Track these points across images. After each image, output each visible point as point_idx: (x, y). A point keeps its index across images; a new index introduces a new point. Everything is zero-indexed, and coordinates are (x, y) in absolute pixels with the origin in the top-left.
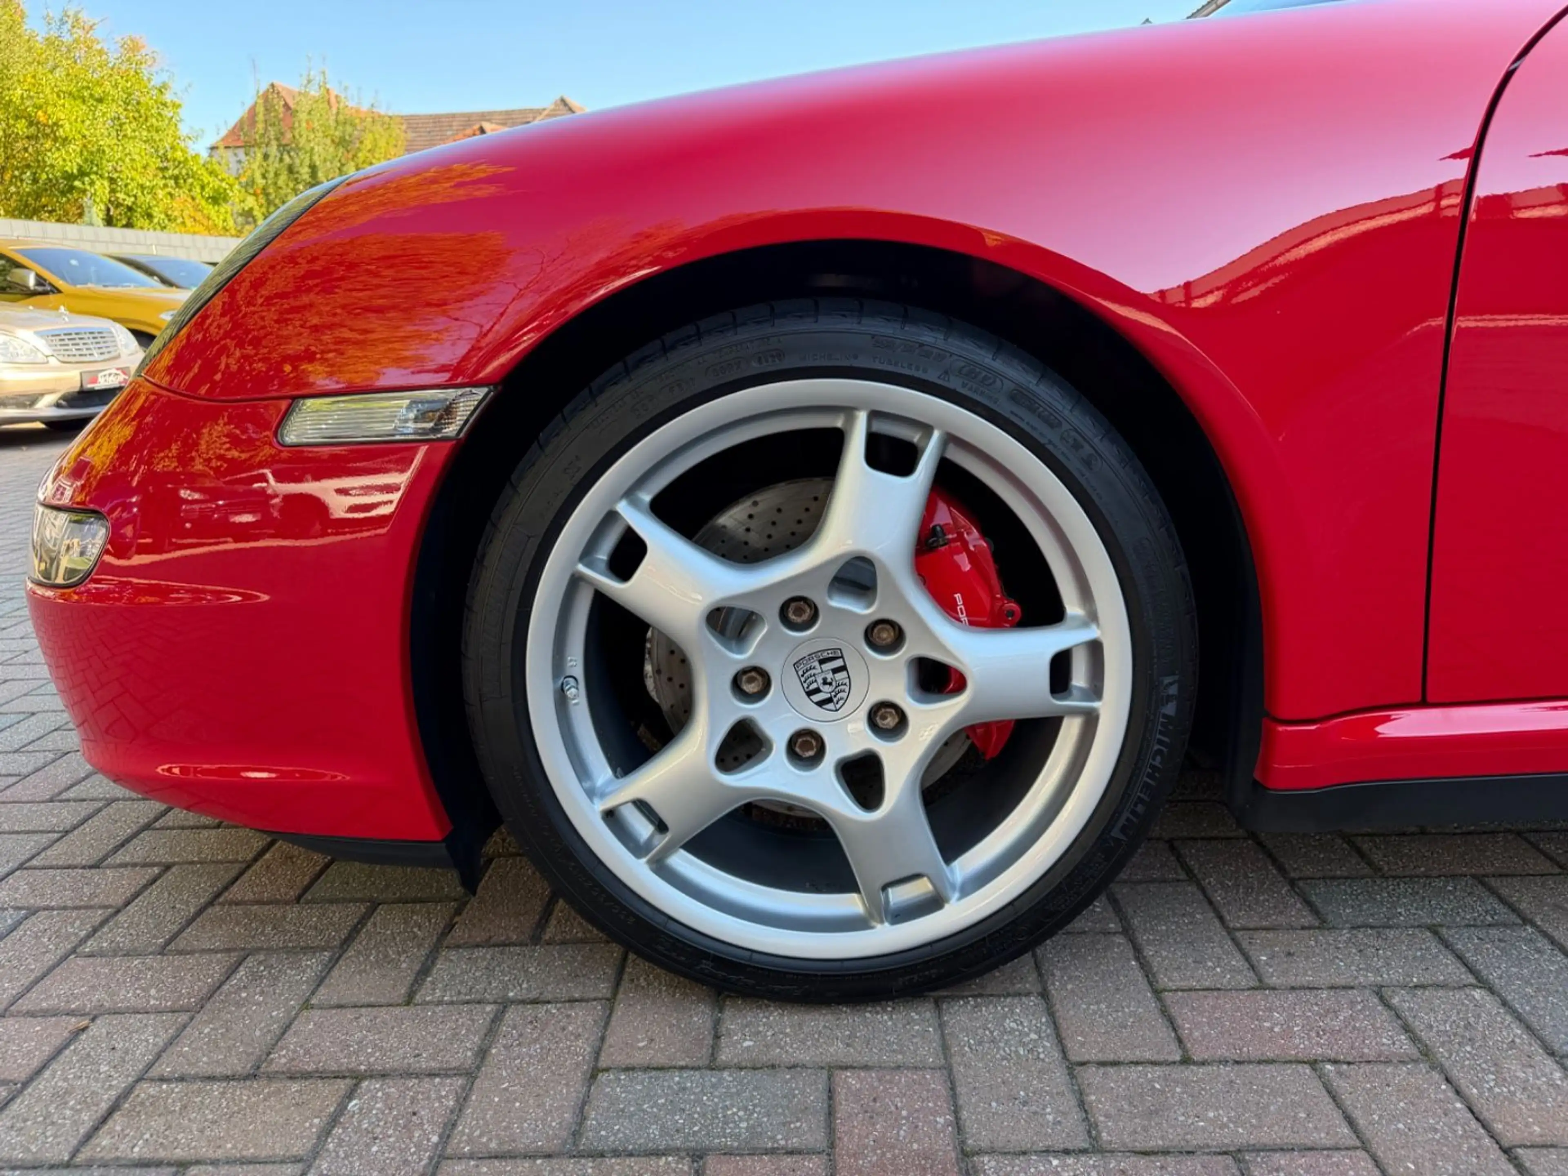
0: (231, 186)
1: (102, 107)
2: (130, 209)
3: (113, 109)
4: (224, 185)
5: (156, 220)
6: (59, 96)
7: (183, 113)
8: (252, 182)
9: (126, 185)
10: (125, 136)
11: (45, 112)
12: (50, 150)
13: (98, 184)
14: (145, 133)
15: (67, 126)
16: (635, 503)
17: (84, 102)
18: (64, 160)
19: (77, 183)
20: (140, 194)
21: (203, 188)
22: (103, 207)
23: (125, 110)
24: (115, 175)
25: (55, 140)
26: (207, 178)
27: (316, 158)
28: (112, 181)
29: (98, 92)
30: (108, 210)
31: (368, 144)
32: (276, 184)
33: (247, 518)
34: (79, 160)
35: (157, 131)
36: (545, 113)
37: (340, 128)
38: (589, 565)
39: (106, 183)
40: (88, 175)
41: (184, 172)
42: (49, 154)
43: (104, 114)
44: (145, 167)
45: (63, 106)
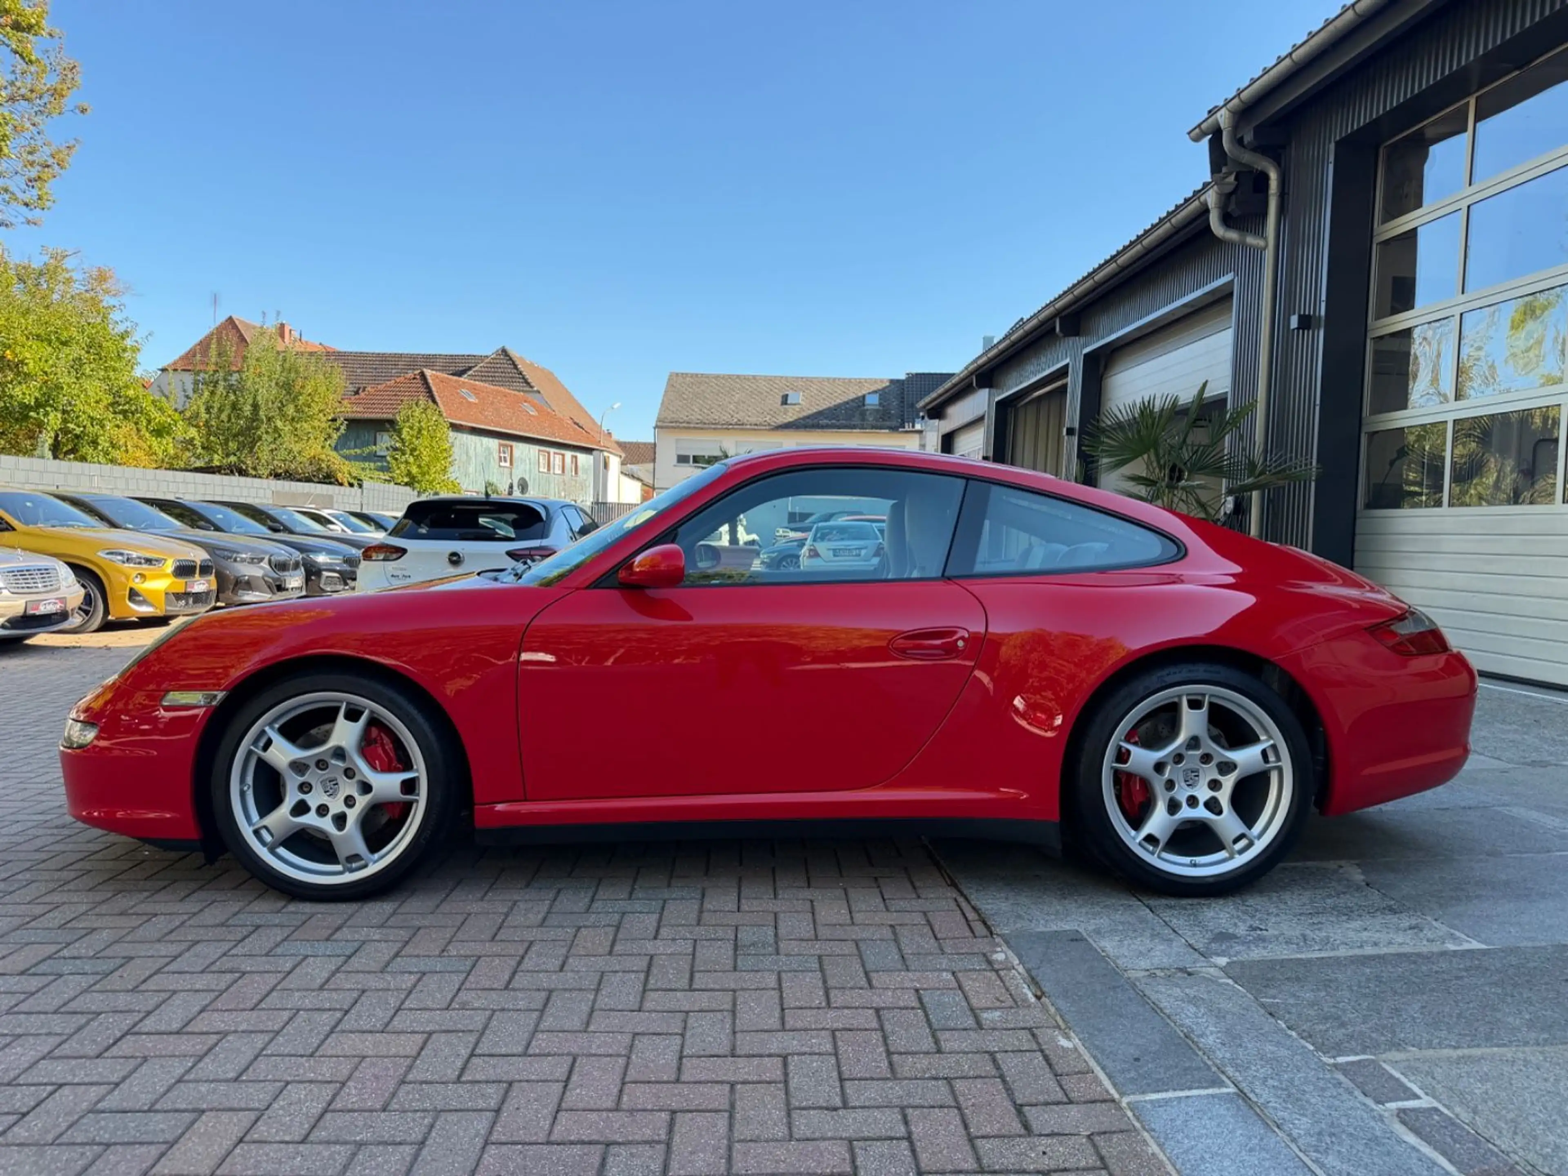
0: (176, 422)
1: (66, 350)
2: (77, 437)
3: (75, 351)
4: (169, 420)
5: (100, 448)
6: (28, 339)
7: (140, 357)
8: (197, 416)
9: (77, 417)
10: (83, 374)
11: (13, 352)
12: (11, 382)
13: (51, 416)
14: (102, 373)
15: (31, 365)
16: (272, 728)
17: (50, 344)
18: (24, 394)
19: (32, 414)
20: (89, 425)
21: (149, 422)
22: (53, 435)
23: (88, 352)
24: (69, 408)
25: (18, 374)
26: (155, 414)
27: (259, 398)
28: (64, 412)
29: (64, 336)
30: (57, 436)
31: (309, 389)
32: (218, 418)
33: (146, 727)
34: (37, 395)
35: (114, 370)
36: (487, 360)
37: (284, 374)
38: (256, 747)
39: (59, 415)
40: (43, 407)
41: (133, 408)
42: (10, 386)
43: (67, 355)
44: (97, 402)
45: (31, 347)
